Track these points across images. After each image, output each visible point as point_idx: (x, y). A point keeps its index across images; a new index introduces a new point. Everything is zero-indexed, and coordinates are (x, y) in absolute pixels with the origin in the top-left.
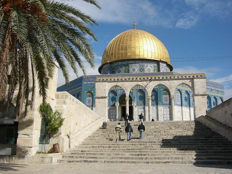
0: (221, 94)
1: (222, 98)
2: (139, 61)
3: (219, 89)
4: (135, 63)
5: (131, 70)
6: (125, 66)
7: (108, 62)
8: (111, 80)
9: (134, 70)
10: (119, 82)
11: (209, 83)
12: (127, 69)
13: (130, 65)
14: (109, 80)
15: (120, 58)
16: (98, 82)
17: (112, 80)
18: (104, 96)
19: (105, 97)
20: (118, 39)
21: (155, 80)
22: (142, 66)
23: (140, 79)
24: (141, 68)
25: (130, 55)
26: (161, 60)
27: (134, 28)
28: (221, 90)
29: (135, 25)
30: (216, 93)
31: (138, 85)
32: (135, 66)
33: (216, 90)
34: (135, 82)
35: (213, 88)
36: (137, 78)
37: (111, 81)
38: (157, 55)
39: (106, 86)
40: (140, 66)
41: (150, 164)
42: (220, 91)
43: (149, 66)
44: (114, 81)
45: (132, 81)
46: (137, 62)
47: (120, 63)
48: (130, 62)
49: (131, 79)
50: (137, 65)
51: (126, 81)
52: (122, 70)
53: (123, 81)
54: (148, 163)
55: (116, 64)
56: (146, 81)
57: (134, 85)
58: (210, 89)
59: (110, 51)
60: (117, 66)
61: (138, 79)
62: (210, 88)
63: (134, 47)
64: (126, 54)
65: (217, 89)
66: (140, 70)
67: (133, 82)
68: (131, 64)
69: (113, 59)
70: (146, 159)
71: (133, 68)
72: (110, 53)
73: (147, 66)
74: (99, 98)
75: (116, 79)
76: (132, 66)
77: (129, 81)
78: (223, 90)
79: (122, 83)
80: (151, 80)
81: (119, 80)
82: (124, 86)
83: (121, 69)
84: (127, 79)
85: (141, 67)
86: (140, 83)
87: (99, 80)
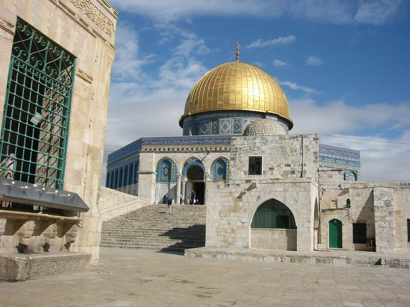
0: (355, 166)
1: (355, 172)
2: (234, 114)
3: (350, 159)
4: (227, 117)
5: (221, 127)
6: (213, 120)
7: (189, 114)
8: (160, 149)
9: (225, 127)
10: (170, 152)
11: (331, 150)
12: (215, 125)
13: (221, 120)
14: (157, 150)
15: (207, 109)
16: (143, 152)
17: (162, 150)
18: (150, 170)
19: (151, 173)
20: (207, 79)
21: (216, 151)
22: (239, 121)
23: (197, 149)
24: (237, 125)
25: (220, 105)
26: (268, 112)
27: (237, 58)
28: (354, 160)
29: (238, 53)
30: (344, 165)
31: (193, 158)
32: (228, 121)
33: (345, 160)
34: (189, 154)
35: (338, 157)
36: (192, 149)
37: (160, 152)
38: (263, 104)
39: (152, 157)
40: (235, 121)
41: (123, 249)
42: (353, 162)
43: (249, 120)
44: (164, 152)
45: (186, 152)
46: (230, 114)
47: (206, 116)
48: (221, 115)
49: (185, 149)
50: (230, 119)
51: (178, 151)
52: (208, 127)
53: (175, 152)
54: (122, 247)
55: (201, 117)
56: (202, 152)
57: (189, 157)
58: (333, 158)
59: (194, 97)
60: (202, 120)
61: (195, 149)
62: (334, 156)
63: (227, 92)
64: (215, 102)
65: (346, 158)
66: (235, 127)
67: (187, 154)
68: (223, 118)
69: (198, 110)
70: (126, 244)
71: (224, 123)
72: (193, 101)
73: (245, 121)
74: (143, 173)
75: (166, 148)
76: (222, 121)
77: (183, 151)
78: (357, 160)
79: (174, 154)
80: (208, 152)
81: (170, 150)
82: (176, 158)
83: (207, 125)
84: (180, 150)
85: (237, 122)
86: (196, 155)
87: (146, 150)
